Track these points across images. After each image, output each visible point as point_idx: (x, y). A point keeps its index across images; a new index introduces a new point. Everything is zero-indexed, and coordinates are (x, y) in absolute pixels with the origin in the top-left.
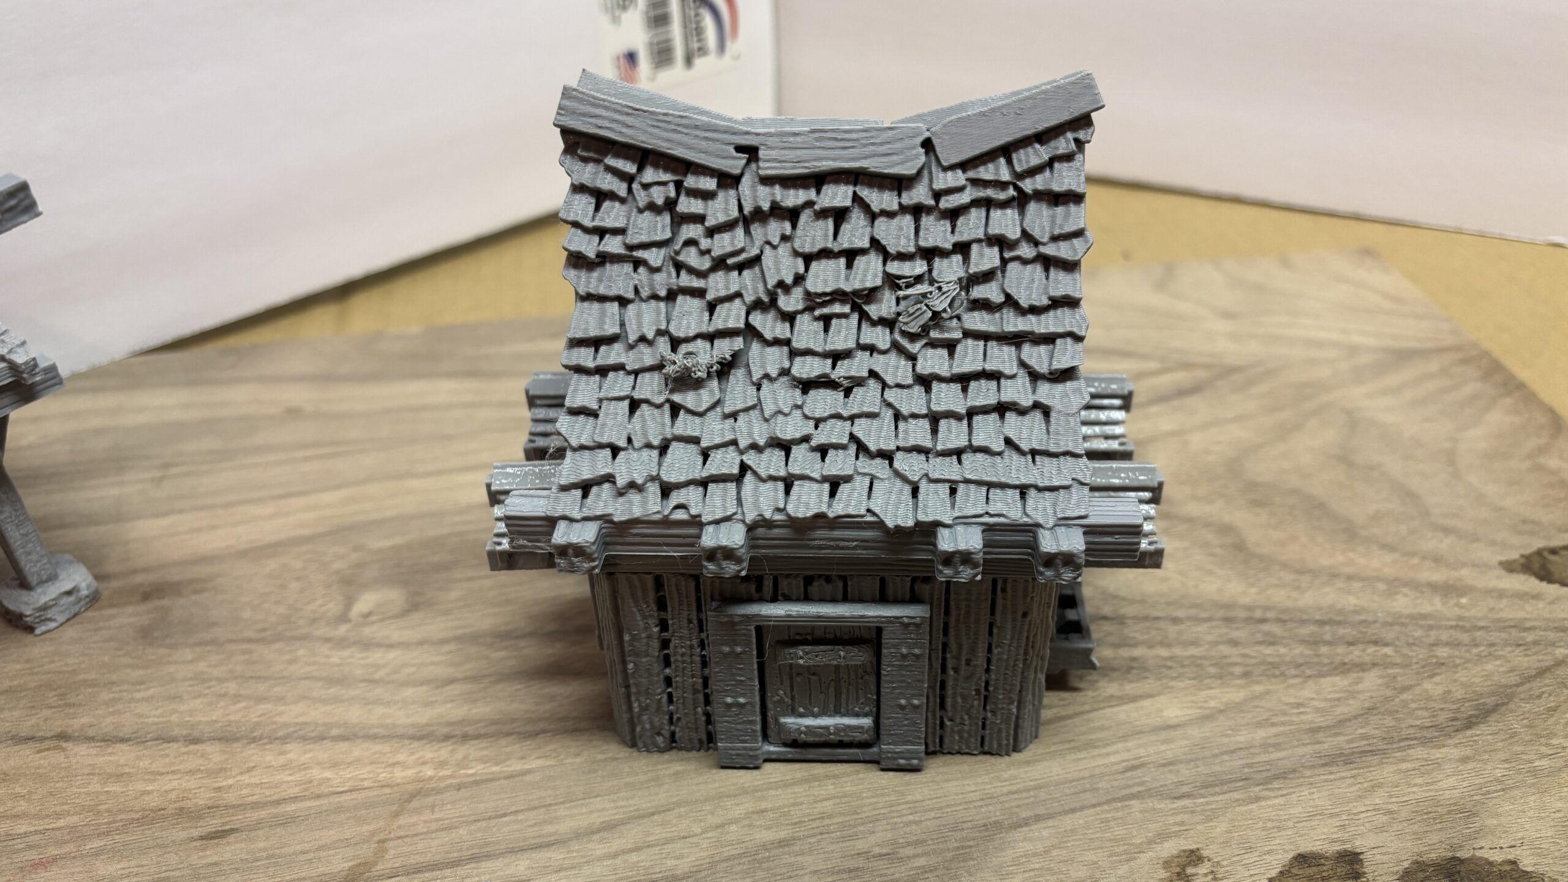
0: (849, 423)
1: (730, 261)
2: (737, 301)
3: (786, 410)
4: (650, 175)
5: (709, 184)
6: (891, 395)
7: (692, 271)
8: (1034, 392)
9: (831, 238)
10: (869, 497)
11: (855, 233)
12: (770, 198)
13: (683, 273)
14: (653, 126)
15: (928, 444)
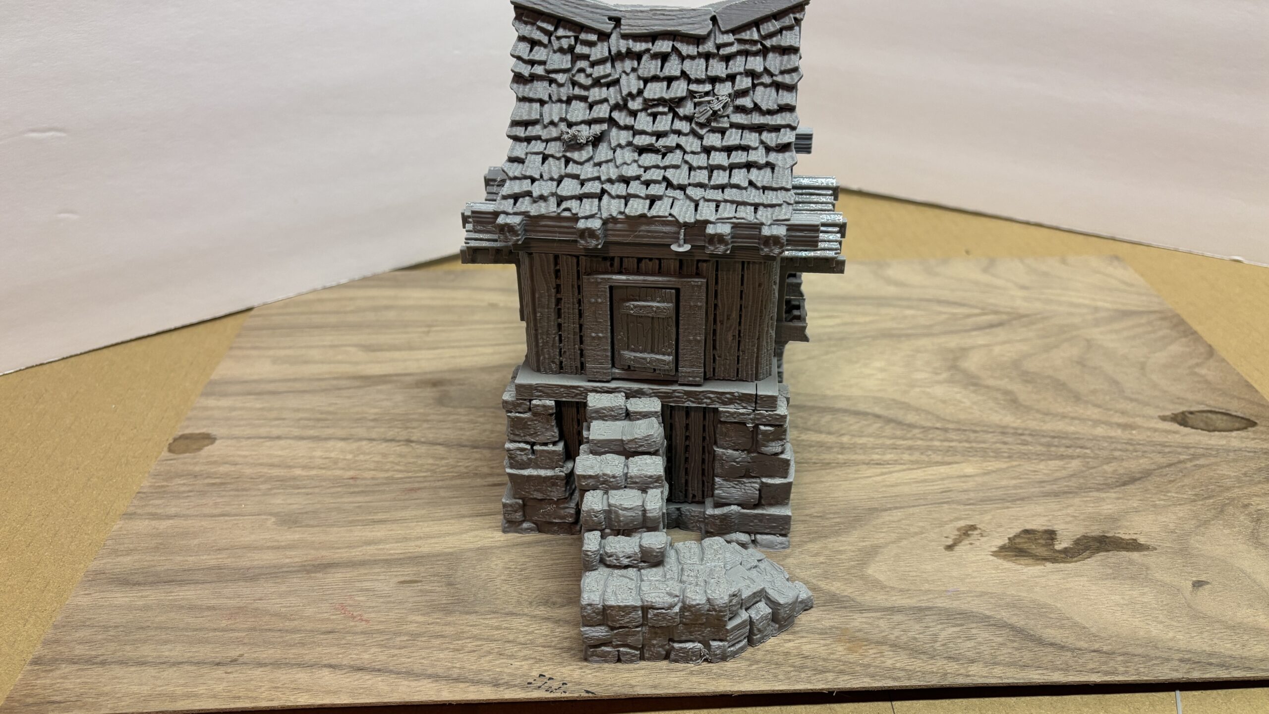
0: (663, 171)
1: (602, 81)
2: (606, 104)
3: (629, 162)
4: (561, 32)
5: (593, 37)
6: (688, 157)
7: (582, 86)
8: (767, 157)
9: (659, 70)
10: (671, 207)
11: (673, 67)
12: (626, 46)
13: (576, 88)
14: (565, 5)
15: (707, 182)
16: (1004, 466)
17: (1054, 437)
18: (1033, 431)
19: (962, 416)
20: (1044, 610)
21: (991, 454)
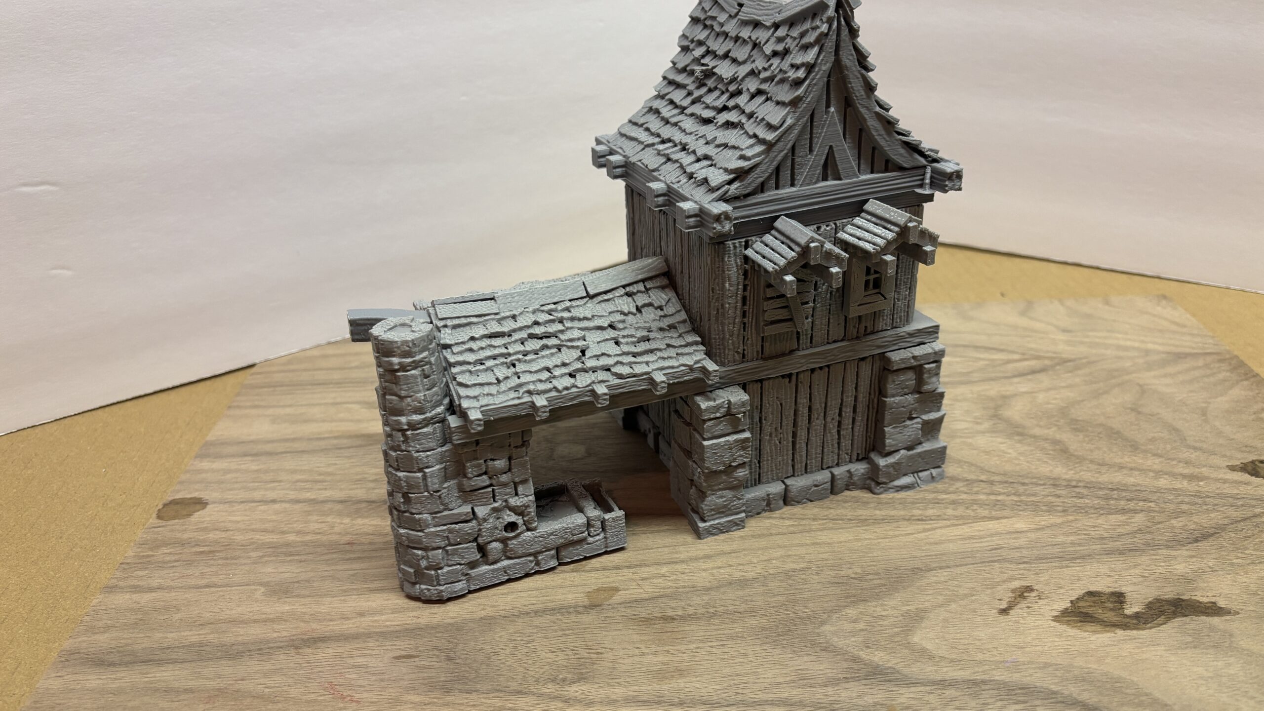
16: (1060, 520)
17: (1113, 490)
18: (1088, 483)
19: (1008, 468)
20: (1119, 685)
21: (1044, 508)
